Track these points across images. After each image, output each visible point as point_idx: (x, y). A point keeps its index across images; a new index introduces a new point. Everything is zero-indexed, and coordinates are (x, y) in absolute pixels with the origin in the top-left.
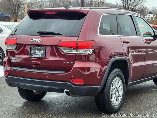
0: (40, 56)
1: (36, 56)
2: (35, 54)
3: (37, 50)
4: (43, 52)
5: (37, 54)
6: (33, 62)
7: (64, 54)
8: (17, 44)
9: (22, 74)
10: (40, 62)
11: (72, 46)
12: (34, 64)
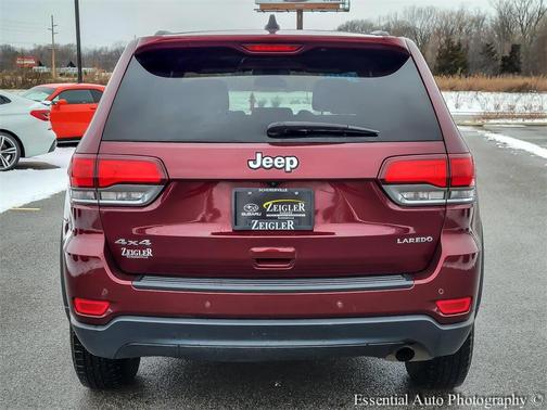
0: (290, 226)
1: (268, 226)
2: (263, 217)
3: (270, 203)
4: (302, 207)
5: (276, 218)
6: (255, 249)
7: (400, 209)
8: (166, 183)
9: (208, 304)
10: (291, 250)
11: (430, 178)
12: (259, 261)
